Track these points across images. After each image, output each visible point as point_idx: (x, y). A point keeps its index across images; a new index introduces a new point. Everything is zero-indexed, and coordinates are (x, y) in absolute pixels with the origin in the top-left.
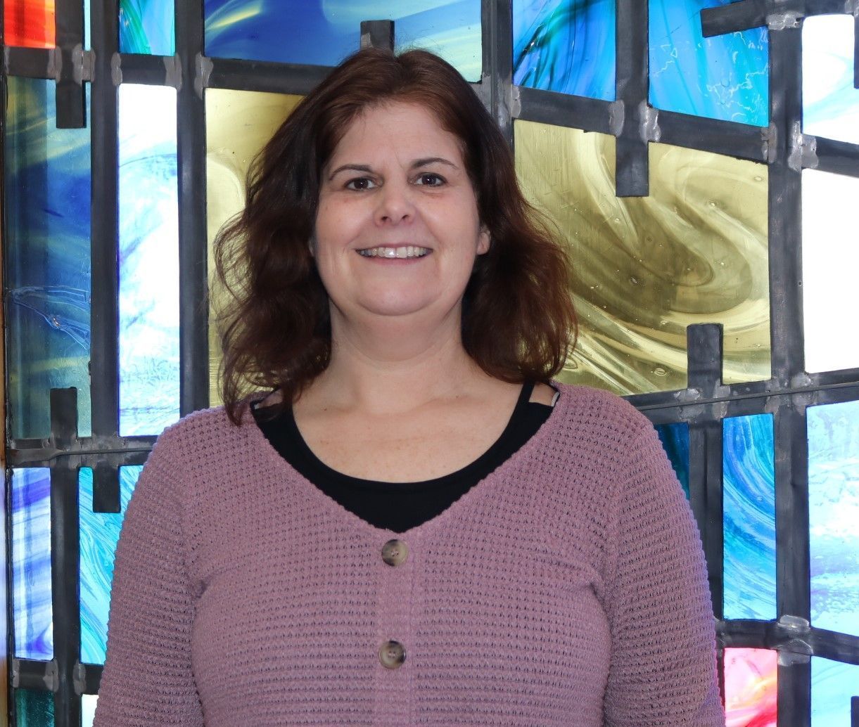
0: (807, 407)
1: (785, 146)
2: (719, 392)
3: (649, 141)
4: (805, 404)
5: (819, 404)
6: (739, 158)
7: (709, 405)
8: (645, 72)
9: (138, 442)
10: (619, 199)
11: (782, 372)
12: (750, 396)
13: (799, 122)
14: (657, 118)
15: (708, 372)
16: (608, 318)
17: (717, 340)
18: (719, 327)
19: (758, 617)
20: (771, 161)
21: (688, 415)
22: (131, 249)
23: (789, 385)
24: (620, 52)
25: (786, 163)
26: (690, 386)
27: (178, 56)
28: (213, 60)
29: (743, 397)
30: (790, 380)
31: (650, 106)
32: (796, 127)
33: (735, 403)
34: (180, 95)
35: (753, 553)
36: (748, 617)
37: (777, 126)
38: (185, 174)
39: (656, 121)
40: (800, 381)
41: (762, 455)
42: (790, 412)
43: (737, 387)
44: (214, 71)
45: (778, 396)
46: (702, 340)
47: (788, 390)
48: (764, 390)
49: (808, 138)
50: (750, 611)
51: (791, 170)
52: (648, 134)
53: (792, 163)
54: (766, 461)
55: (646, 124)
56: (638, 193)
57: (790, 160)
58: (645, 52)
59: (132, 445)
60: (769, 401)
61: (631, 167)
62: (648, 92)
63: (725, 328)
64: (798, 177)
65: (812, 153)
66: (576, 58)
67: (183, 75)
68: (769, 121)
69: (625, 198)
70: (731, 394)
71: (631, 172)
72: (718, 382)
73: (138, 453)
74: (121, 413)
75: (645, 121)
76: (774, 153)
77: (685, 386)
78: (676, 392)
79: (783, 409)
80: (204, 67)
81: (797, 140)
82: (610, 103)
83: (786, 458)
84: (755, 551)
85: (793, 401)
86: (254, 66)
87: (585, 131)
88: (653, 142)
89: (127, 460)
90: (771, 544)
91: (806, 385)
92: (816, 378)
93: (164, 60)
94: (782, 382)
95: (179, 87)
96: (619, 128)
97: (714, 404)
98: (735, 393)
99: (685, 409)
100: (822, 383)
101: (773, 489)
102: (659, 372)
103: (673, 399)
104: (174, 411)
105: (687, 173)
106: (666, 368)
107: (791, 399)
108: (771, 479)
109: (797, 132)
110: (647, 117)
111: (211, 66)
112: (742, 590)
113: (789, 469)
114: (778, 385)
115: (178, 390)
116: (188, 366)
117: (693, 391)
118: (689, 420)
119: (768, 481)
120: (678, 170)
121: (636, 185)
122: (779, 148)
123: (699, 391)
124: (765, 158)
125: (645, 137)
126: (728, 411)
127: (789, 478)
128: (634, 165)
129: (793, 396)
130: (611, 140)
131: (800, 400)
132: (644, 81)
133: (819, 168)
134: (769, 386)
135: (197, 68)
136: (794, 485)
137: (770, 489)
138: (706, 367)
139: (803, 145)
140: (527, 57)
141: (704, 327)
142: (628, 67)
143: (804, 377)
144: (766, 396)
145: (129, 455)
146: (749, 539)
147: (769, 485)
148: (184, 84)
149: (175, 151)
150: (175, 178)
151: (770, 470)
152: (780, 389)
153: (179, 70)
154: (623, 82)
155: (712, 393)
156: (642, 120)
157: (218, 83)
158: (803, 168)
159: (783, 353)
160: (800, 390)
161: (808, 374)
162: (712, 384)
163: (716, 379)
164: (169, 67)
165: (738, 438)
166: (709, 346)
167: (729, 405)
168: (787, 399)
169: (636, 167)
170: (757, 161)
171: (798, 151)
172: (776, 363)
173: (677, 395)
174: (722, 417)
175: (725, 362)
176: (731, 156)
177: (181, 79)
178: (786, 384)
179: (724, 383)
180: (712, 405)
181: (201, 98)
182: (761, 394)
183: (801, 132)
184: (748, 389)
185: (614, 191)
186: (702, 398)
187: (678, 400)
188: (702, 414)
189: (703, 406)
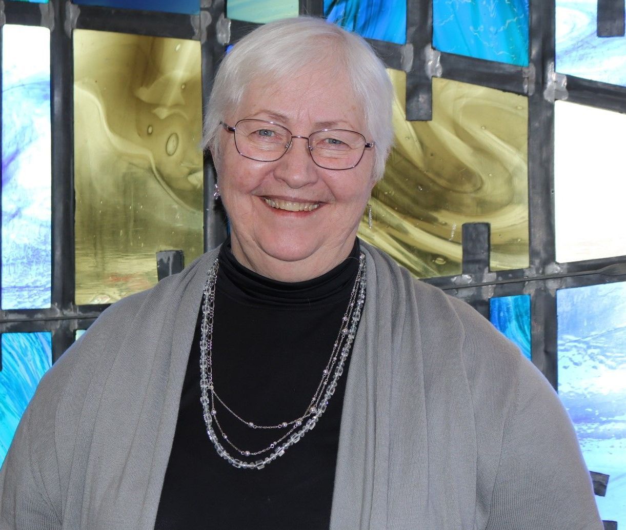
0: (557, 289)
1: (541, 82)
2: (488, 277)
3: (433, 77)
4: (556, 288)
5: (567, 288)
6: (504, 91)
7: (479, 287)
8: (429, 22)
9: (16, 314)
10: (408, 123)
11: (537, 262)
12: (513, 281)
13: (553, 63)
14: (439, 58)
15: (478, 262)
16: (398, 217)
17: (486, 236)
18: (488, 225)
20: (530, 94)
21: (463, 295)
22: (12, 158)
23: (543, 272)
24: (410, 5)
25: (542, 96)
26: (464, 272)
27: (51, 3)
28: (81, 7)
29: (506, 281)
30: (544, 268)
31: (434, 49)
32: (550, 66)
33: (500, 286)
34: (53, 35)
37: (535, 65)
38: (57, 99)
39: (439, 60)
40: (552, 269)
41: (521, 328)
42: (544, 293)
43: (501, 273)
44: (81, 15)
45: (534, 281)
46: (474, 236)
47: (542, 277)
48: (523, 276)
49: (560, 75)
51: (546, 101)
52: (432, 71)
53: (548, 96)
54: (524, 332)
55: (430, 63)
56: (423, 117)
57: (545, 93)
58: (430, 5)
59: (11, 317)
60: (528, 284)
61: (419, 97)
62: (432, 37)
63: (492, 227)
64: (551, 107)
65: (563, 88)
66: (374, 9)
67: (55, 18)
68: (529, 62)
69: (413, 122)
70: (497, 278)
71: (418, 101)
72: (486, 270)
73: (16, 323)
74: (3, 291)
75: (429, 60)
76: (533, 87)
77: (460, 272)
78: (453, 277)
79: (538, 291)
80: (73, 12)
81: (551, 77)
82: (402, 45)
83: (539, 330)
85: (546, 285)
86: (113, 12)
88: (436, 77)
89: (7, 328)
91: (556, 272)
92: (565, 267)
93: (41, 6)
94: (537, 270)
95: (52, 28)
96: (409, 66)
97: (483, 287)
98: (500, 279)
99: (460, 291)
100: (569, 271)
101: (530, 355)
102: (440, 261)
103: (451, 283)
104: (46, 290)
105: (464, 101)
106: (445, 258)
107: (545, 284)
108: (528, 347)
109: (552, 71)
110: (432, 57)
111: (79, 12)
113: (542, 339)
114: (534, 272)
115: (50, 272)
116: (58, 253)
117: (467, 276)
119: (525, 348)
120: (456, 99)
121: (422, 111)
122: (537, 83)
123: (471, 276)
124: (526, 91)
125: (429, 73)
126: (495, 293)
127: (542, 348)
128: (420, 96)
129: (547, 281)
130: (402, 76)
131: (551, 285)
132: (429, 28)
133: (568, 100)
134: (527, 273)
135: (67, 13)
136: (546, 352)
137: (527, 355)
138: (478, 257)
139: (555, 82)
140: (335, 8)
141: (475, 225)
142: (416, 17)
143: (555, 266)
144: (524, 282)
145: (9, 325)
147: (526, 351)
148: (56, 25)
149: (48, 79)
150: (48, 102)
151: (527, 339)
152: (536, 276)
153: (52, 15)
154: (413, 30)
155: (481, 279)
156: (427, 60)
157: (84, 24)
158: (556, 100)
159: (539, 246)
160: (552, 277)
161: (558, 264)
162: (481, 270)
163: (485, 267)
164: (44, 11)
165: (502, 314)
166: (479, 241)
167: (495, 288)
168: (541, 283)
169: (422, 98)
170: (519, 94)
171: (552, 87)
172: (533, 254)
173: (454, 280)
174: (490, 297)
175: (492, 254)
176: (498, 89)
177: (53, 21)
178: (541, 271)
179: (491, 270)
180: (482, 288)
181: (70, 37)
182: (522, 280)
183: (555, 71)
184: (510, 275)
185: (405, 116)
186: (474, 282)
187: (454, 283)
188: (473, 295)
189: (474, 288)
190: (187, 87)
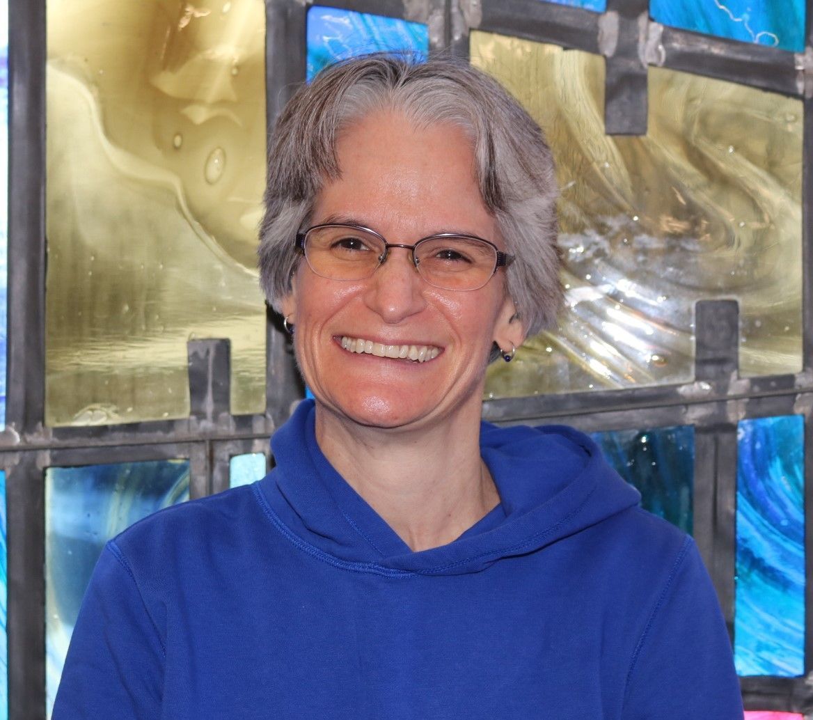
2: (738, 385)
3: (649, 65)
6: (765, 89)
7: (722, 402)
10: (609, 139)
12: (776, 393)
14: (661, 34)
15: (721, 361)
18: (734, 305)
19: (781, 673)
20: (808, 97)
21: (694, 415)
26: (698, 379)
29: (768, 393)
31: (652, 19)
33: (756, 400)
35: (773, 591)
36: (766, 673)
43: (758, 380)
45: (810, 394)
46: (714, 320)
48: (793, 386)
50: (768, 665)
52: (651, 55)
56: (633, 131)
60: (800, 398)
63: (741, 307)
68: (805, 46)
69: (617, 137)
70: (751, 389)
72: (733, 374)
76: (812, 84)
77: (692, 378)
78: (680, 385)
82: (600, 14)
84: (777, 588)
87: (565, 49)
88: (654, 66)
90: (798, 578)
96: (609, 49)
97: (729, 403)
98: (756, 389)
99: (690, 409)
103: (677, 395)
105: (699, 107)
112: (759, 638)
114: (811, 379)
117: (702, 385)
118: (697, 423)
120: (687, 102)
123: (710, 384)
124: (800, 92)
125: (644, 59)
126: (747, 412)
130: (600, 62)
134: (799, 381)
138: (719, 354)
141: (716, 304)
144: (795, 394)
146: (770, 574)
151: (797, 485)
152: (812, 385)
155: (726, 388)
156: (641, 38)
162: (727, 376)
163: (732, 371)
165: (758, 446)
166: (723, 329)
167: (748, 405)
170: (789, 96)
172: (809, 351)
173: (682, 390)
174: (737, 419)
176: (756, 87)
179: (742, 375)
180: (726, 404)
182: (790, 391)
184: (773, 384)
185: (603, 127)
186: (714, 394)
187: (683, 397)
188: (713, 415)
189: (714, 404)
190: (240, 71)
